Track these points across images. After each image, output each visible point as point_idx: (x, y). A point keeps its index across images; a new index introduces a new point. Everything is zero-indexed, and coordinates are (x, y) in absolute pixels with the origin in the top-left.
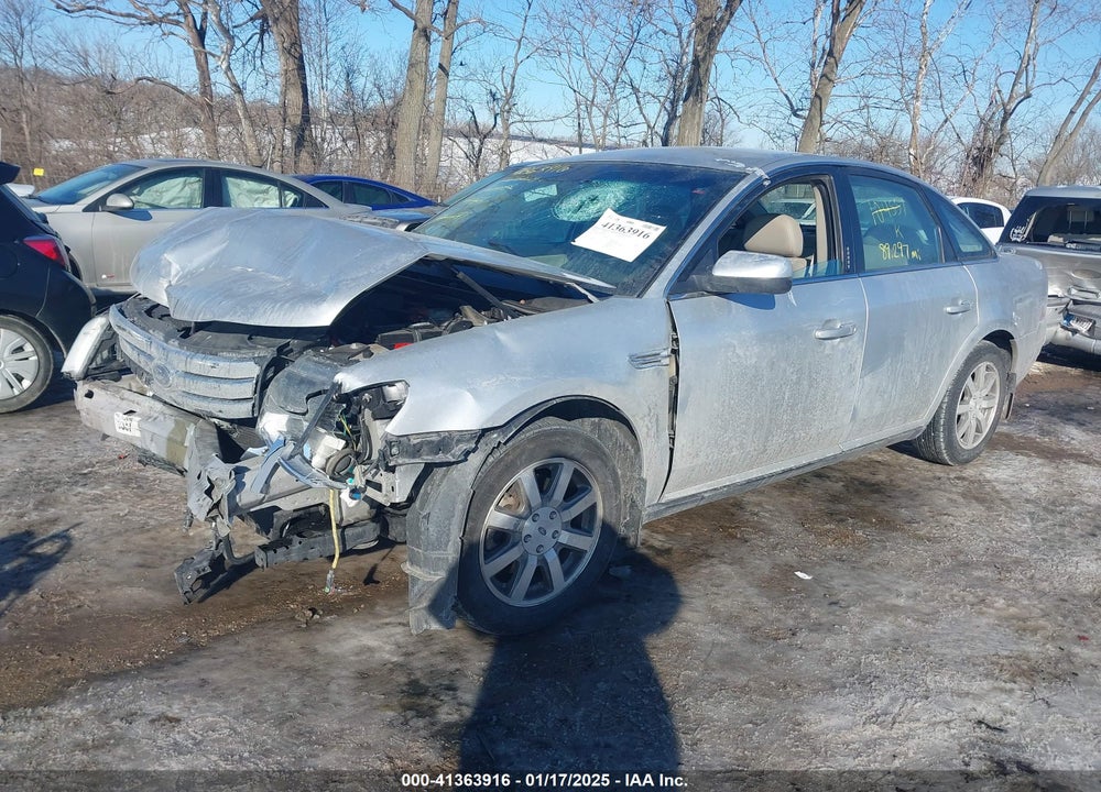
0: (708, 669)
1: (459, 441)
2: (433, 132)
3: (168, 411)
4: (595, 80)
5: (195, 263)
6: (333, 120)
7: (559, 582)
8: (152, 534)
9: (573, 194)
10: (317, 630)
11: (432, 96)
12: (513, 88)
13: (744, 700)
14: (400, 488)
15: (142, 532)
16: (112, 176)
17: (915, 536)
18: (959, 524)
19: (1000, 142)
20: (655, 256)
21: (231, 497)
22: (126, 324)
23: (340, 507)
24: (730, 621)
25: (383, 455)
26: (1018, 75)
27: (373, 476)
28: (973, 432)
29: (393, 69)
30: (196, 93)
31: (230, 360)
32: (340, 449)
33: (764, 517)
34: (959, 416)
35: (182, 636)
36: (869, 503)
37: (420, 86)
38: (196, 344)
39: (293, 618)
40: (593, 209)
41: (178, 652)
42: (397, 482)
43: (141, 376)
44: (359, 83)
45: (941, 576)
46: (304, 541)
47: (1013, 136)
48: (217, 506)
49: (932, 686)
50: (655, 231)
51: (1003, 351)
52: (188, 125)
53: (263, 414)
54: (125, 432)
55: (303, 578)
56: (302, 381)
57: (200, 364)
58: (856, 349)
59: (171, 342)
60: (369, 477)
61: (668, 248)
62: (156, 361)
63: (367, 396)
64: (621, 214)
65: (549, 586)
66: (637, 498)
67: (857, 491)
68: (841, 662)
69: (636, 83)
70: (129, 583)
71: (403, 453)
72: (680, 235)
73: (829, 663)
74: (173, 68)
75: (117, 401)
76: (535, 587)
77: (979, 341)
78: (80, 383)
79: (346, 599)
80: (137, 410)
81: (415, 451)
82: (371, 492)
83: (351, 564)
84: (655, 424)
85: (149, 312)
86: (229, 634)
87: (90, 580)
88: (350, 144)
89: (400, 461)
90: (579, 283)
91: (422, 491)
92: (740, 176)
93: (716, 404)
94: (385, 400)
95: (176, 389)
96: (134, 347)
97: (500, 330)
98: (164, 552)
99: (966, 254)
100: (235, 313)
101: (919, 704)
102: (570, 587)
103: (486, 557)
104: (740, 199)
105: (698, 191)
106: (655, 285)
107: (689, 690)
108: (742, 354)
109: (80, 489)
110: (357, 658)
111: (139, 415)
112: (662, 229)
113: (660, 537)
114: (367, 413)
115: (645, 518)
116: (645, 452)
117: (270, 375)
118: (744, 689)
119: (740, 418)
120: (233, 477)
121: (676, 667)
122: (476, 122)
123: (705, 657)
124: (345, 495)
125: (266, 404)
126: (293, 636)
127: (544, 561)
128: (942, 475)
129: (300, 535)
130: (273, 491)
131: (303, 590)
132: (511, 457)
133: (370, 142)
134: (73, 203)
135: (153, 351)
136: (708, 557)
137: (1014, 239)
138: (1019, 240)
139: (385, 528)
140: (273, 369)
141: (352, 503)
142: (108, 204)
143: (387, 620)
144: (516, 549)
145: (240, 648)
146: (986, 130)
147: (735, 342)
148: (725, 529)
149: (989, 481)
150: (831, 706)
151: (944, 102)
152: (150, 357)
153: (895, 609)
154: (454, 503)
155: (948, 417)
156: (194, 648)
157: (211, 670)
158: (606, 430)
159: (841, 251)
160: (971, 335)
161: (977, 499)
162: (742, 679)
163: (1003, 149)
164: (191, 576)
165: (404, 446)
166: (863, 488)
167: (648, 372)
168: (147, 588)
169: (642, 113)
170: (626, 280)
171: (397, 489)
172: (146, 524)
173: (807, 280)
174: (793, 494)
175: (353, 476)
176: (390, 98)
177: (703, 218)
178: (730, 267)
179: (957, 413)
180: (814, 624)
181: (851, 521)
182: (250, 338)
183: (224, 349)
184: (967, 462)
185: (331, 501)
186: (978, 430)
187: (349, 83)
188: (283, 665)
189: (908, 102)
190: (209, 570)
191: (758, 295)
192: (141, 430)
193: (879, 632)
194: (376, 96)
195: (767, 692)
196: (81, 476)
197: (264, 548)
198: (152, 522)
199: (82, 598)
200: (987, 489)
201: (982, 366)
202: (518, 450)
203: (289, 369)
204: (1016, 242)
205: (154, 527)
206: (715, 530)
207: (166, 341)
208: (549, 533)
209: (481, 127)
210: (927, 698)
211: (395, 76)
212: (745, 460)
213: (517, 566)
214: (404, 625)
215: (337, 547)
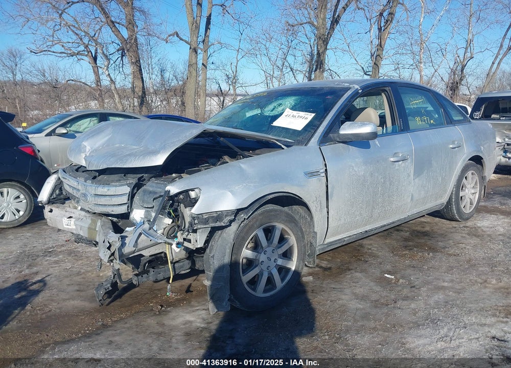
0: (356, 321)
1: (226, 216)
2: (202, 94)
3: (88, 215)
4: (273, 66)
5: (97, 145)
6: (156, 93)
7: (279, 284)
8: (83, 276)
9: (270, 104)
10: (164, 315)
11: (200, 78)
12: (236, 72)
13: (375, 334)
14: (200, 240)
15: (78, 275)
16: (58, 120)
17: (448, 254)
18: (468, 247)
19: (461, 80)
20: (311, 127)
21: (120, 249)
22: (66, 176)
23: (172, 253)
24: (363, 298)
25: (191, 224)
26: (466, 49)
27: (187, 236)
28: (468, 205)
29: (182, 68)
30: (94, 85)
31: (116, 186)
32: (170, 223)
33: (374, 250)
34: (461, 197)
35: (99, 321)
36: (423, 241)
37: (194, 74)
38: (99, 181)
39: (152, 310)
40: (280, 109)
41: (98, 329)
42: (198, 237)
43: (74, 200)
44: (167, 75)
45: (463, 271)
46: (156, 270)
47: (467, 76)
48: (113, 254)
49: (467, 322)
50: (310, 116)
51: (479, 166)
52: (91, 100)
53: (133, 210)
54: (68, 227)
55: (155, 291)
56: (150, 192)
57: (102, 190)
58: (409, 167)
59: (88, 181)
60: (184, 236)
61: (317, 123)
62: (81, 191)
63: (181, 196)
64: (293, 110)
65: (274, 286)
66: (313, 241)
67: (417, 236)
68: (421, 314)
69: (292, 66)
70: (73, 298)
71: (200, 222)
72: (322, 117)
73: (415, 315)
74: (83, 75)
75: (63, 212)
76: (268, 287)
77: (467, 162)
78: (46, 206)
79: (177, 300)
80: (73, 216)
81: (206, 222)
82: (186, 244)
83: (178, 283)
84: (319, 205)
85: (77, 170)
86: (122, 319)
87: (55, 299)
88: (164, 103)
89: (199, 227)
90: (277, 140)
91: (210, 245)
92: (348, 89)
93: (347, 195)
94: (190, 198)
95: (91, 203)
96: (70, 186)
97: (242, 163)
98: (89, 283)
99: (455, 121)
100: (117, 163)
101: (462, 331)
102: (284, 286)
103: (243, 273)
104: (349, 98)
105: (329, 97)
106: (313, 140)
107: (347, 331)
108: (357, 170)
109: (48, 258)
110: (184, 326)
111: (74, 218)
112: (313, 115)
113: (325, 262)
114: (182, 205)
115: (317, 252)
116: (316, 219)
117: (135, 191)
118: (375, 329)
119: (359, 201)
120: (120, 240)
121: (340, 321)
122: (221, 88)
123: (353, 315)
124: (174, 246)
125: (134, 205)
126: (153, 318)
127: (271, 274)
128: (456, 226)
129: (153, 268)
130: (140, 246)
131: (156, 297)
132: (251, 223)
133: (174, 101)
134: (40, 133)
135: (80, 187)
136: (350, 270)
137: (475, 118)
138: (478, 118)
139: (193, 263)
140: (136, 189)
141: (178, 250)
142: (56, 132)
143: (197, 308)
144: (257, 268)
145: (127, 325)
146: (454, 74)
147: (353, 165)
148: (356, 257)
149: (479, 227)
150: (419, 335)
151: (434, 64)
152: (78, 190)
153: (443, 288)
154: (225, 249)
155: (456, 197)
156: (105, 326)
157: (114, 336)
158: (295, 210)
159: (398, 121)
160: (462, 159)
161: (475, 236)
162: (372, 324)
163: (463, 82)
164: (102, 292)
165: (201, 219)
166: (419, 234)
167: (314, 179)
168: (81, 301)
169: (295, 79)
170: (299, 139)
171: (198, 241)
172: (80, 271)
173: (383, 135)
174: (386, 239)
175: (177, 237)
176: (181, 81)
177: (332, 108)
178: (348, 129)
179: (460, 196)
180: (405, 297)
181: (415, 249)
182: (125, 176)
183: (113, 181)
184: (467, 219)
185: (167, 250)
186: (471, 204)
187: (162, 76)
188: (148, 332)
189: (417, 65)
190: (110, 288)
191: (361, 142)
192: (76, 225)
193: (437, 299)
194: (175, 81)
195: (387, 330)
196: (48, 253)
197: (136, 275)
198: (82, 271)
199: (51, 307)
200: (479, 230)
201: (470, 173)
202: (255, 220)
203: (144, 187)
204: (476, 119)
205: (84, 273)
206: (352, 258)
207: (85, 181)
208: (273, 260)
209: (223, 92)
210: (466, 328)
211: (182, 71)
212: (363, 221)
213: (258, 277)
214: (206, 310)
215: (171, 272)
